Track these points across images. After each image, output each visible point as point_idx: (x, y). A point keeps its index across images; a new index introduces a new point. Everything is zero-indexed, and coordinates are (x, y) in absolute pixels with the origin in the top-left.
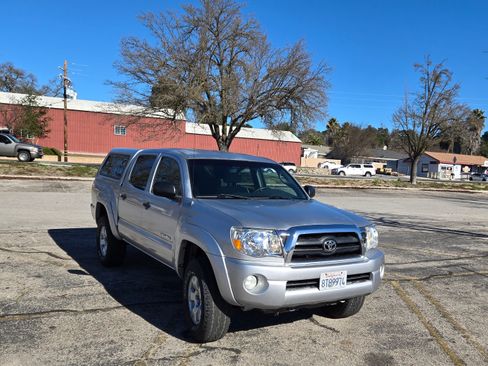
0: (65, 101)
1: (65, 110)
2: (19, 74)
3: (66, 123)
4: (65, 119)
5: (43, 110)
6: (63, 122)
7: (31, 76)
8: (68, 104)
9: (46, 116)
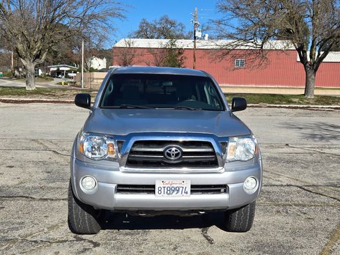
0: (194, 42)
1: (195, 49)
2: (172, 24)
3: (195, 60)
4: (194, 57)
5: (181, 51)
6: (193, 59)
7: (180, 24)
8: (197, 44)
9: (182, 55)
